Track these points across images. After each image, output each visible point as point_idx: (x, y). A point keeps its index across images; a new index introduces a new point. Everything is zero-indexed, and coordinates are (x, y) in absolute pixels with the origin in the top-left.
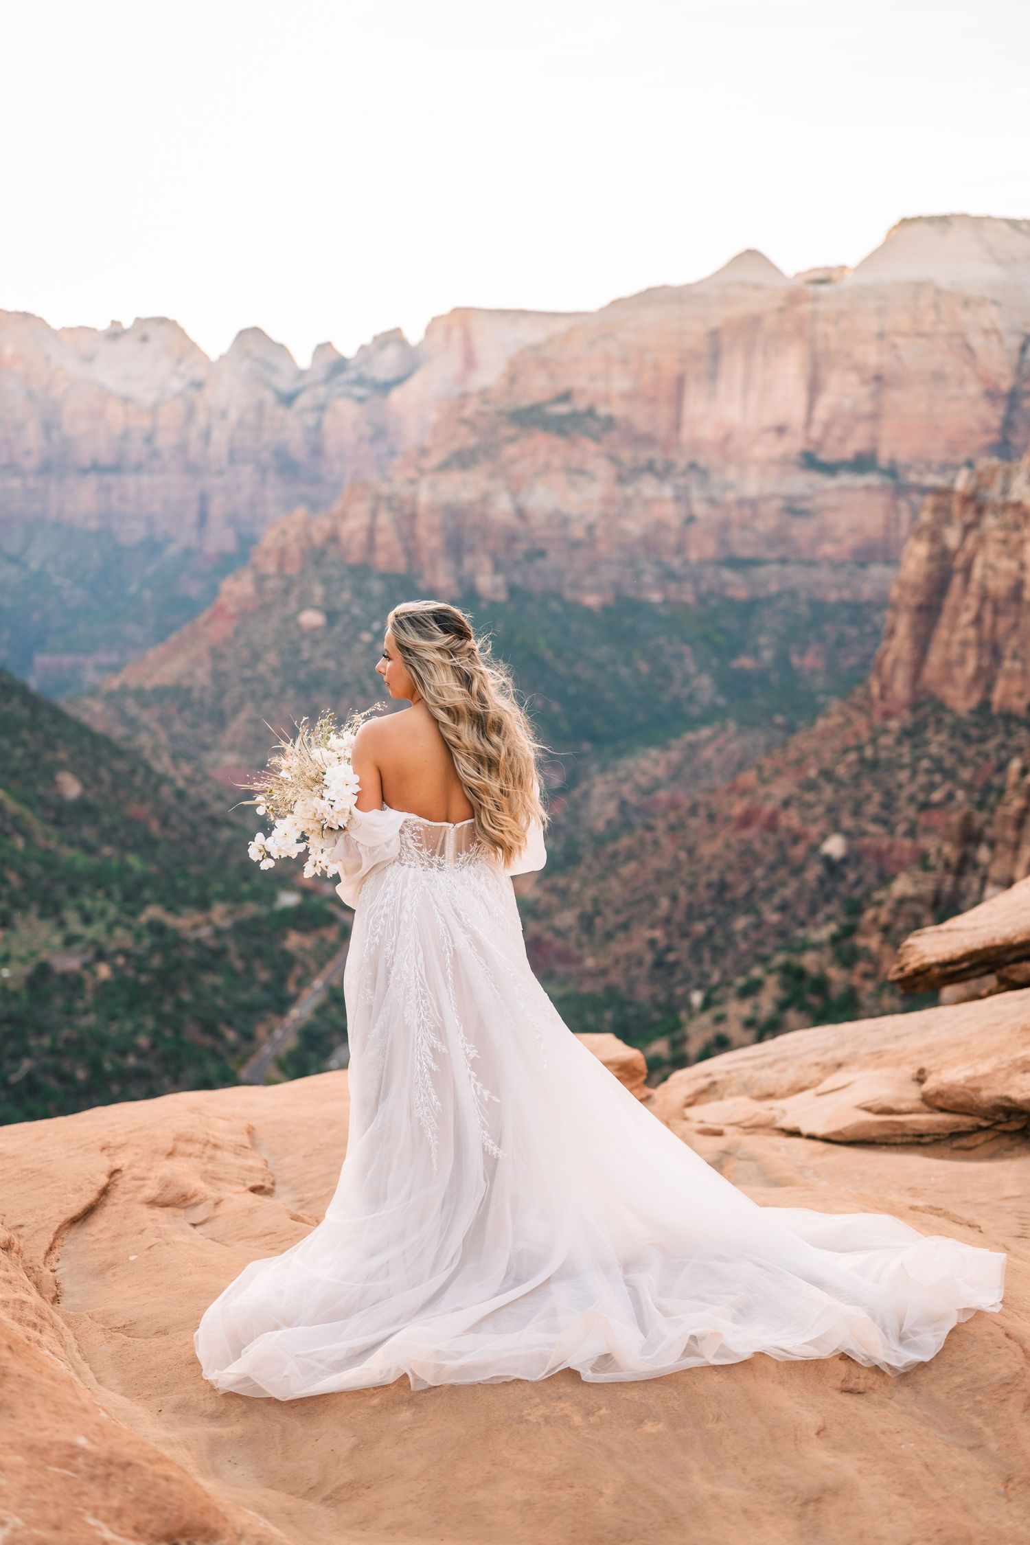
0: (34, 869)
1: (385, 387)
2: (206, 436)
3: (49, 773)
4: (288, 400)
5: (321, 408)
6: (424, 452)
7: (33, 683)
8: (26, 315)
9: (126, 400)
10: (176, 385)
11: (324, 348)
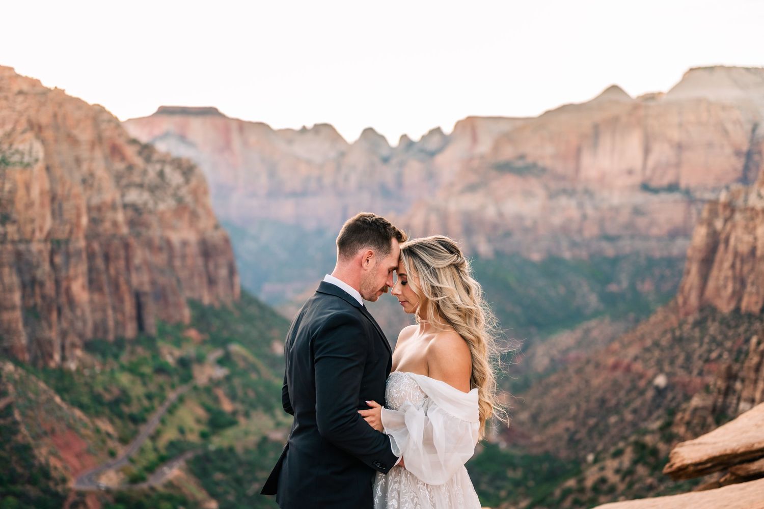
0: (261, 389)
1: (432, 154)
2: (346, 179)
3: (268, 342)
4: (386, 160)
5: (402, 164)
6: (452, 185)
7: (263, 297)
8: (261, 125)
9: (309, 162)
10: (332, 154)
11: (404, 137)
